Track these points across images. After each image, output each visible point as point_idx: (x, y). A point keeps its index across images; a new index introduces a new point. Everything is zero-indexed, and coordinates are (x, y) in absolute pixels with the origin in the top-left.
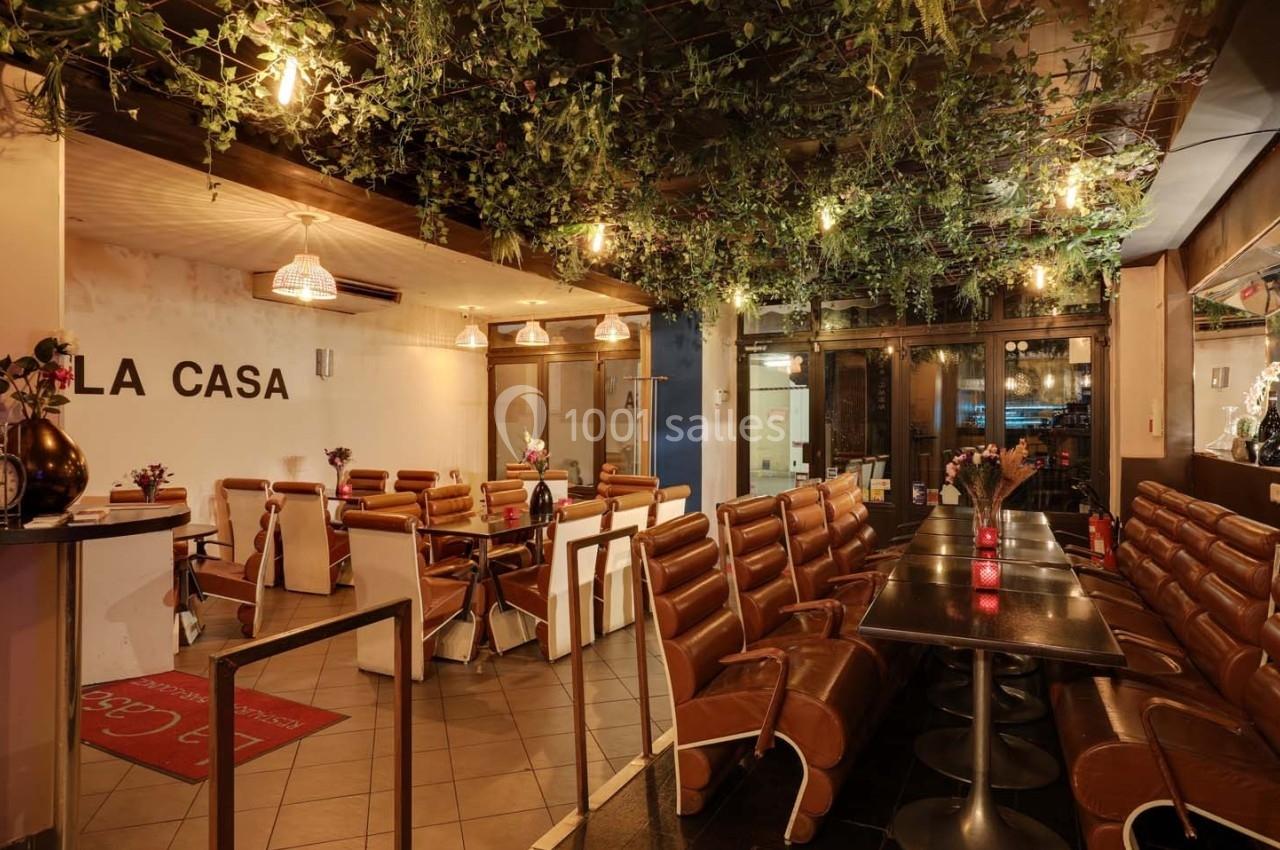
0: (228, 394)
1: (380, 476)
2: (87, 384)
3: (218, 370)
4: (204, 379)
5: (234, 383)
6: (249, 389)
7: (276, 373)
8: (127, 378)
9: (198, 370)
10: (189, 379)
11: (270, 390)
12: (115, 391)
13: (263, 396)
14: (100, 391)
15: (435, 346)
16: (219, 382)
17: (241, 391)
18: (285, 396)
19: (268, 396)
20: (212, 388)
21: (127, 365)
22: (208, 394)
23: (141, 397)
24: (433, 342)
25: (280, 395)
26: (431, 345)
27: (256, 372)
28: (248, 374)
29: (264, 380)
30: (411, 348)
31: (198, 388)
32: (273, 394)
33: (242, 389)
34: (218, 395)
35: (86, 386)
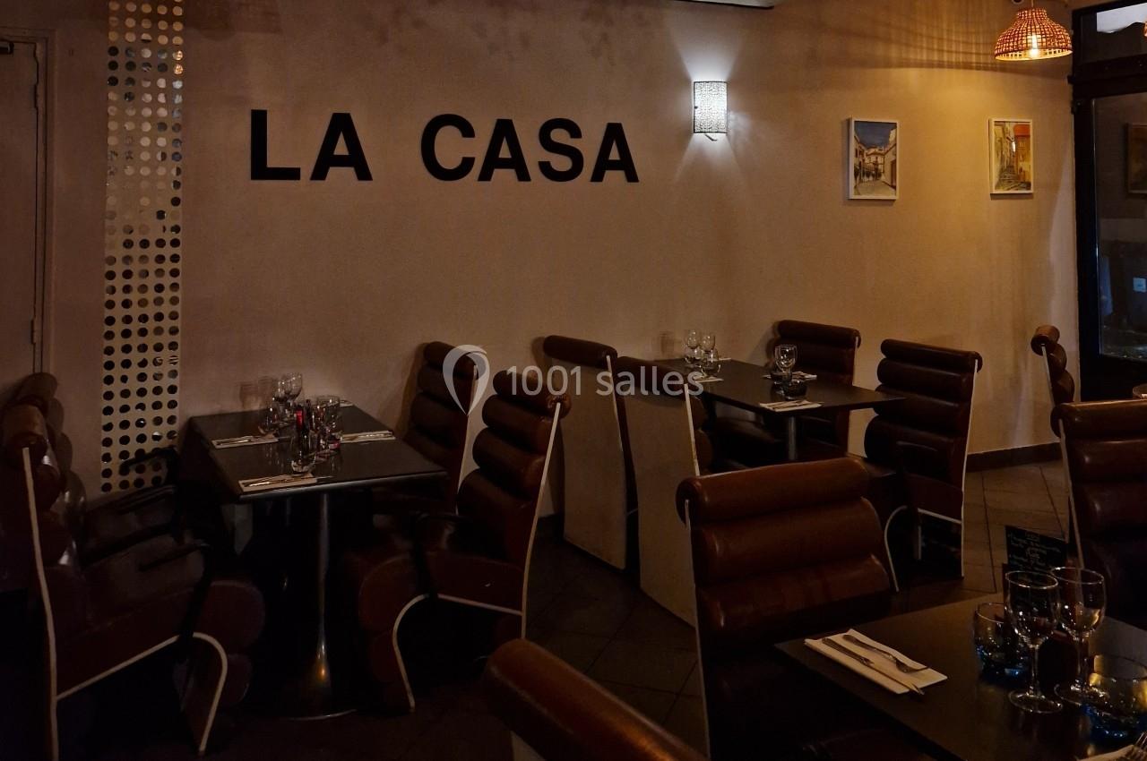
0: (523, 175)
1: (843, 342)
2: (273, 161)
3: (504, 130)
4: (477, 148)
5: (533, 153)
6: (562, 163)
7: (614, 133)
8: (341, 149)
9: (467, 131)
10: (450, 148)
11: (603, 166)
12: (319, 173)
13: (590, 177)
14: (293, 174)
15: (950, 66)
16: (505, 152)
17: (545, 168)
18: (632, 177)
19: (597, 176)
20: (492, 162)
21: (341, 124)
22: (485, 175)
23: (365, 183)
24: (945, 58)
25: (620, 174)
26: (941, 65)
27: (575, 131)
28: (559, 136)
29: (589, 147)
30: (897, 73)
31: (467, 163)
32: (608, 174)
33: (548, 164)
34: (504, 176)
35: (269, 164)
